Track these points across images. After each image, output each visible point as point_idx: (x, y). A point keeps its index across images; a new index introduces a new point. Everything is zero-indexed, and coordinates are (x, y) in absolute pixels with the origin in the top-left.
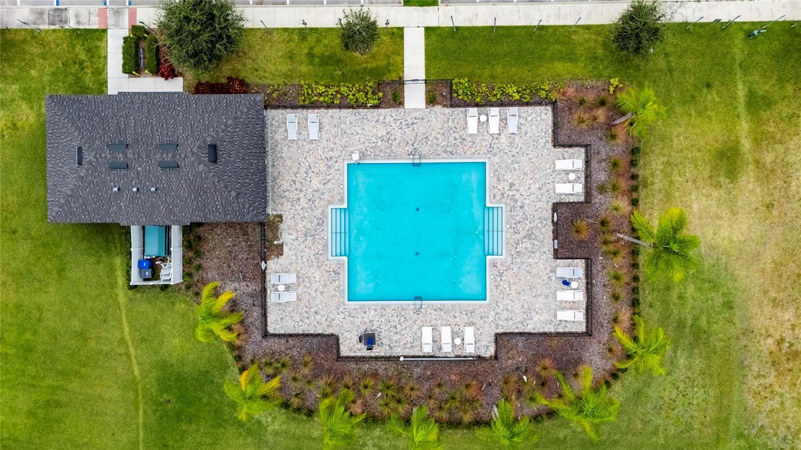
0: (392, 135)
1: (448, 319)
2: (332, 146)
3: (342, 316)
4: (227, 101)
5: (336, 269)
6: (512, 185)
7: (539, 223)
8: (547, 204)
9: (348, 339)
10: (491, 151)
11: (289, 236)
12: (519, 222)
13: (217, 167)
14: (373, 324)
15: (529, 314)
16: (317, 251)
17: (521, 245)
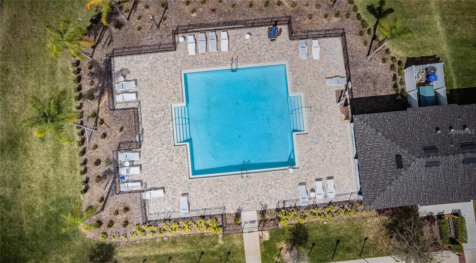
0: (264, 190)
1: (210, 58)
2: (308, 178)
3: (288, 53)
4: (391, 203)
5: (297, 87)
6: (171, 160)
7: (149, 134)
8: (145, 148)
9: (283, 38)
10: (189, 184)
11: (333, 108)
12: (164, 133)
13: (395, 152)
14: (265, 49)
15: (152, 66)
16: (312, 99)
17: (161, 116)
